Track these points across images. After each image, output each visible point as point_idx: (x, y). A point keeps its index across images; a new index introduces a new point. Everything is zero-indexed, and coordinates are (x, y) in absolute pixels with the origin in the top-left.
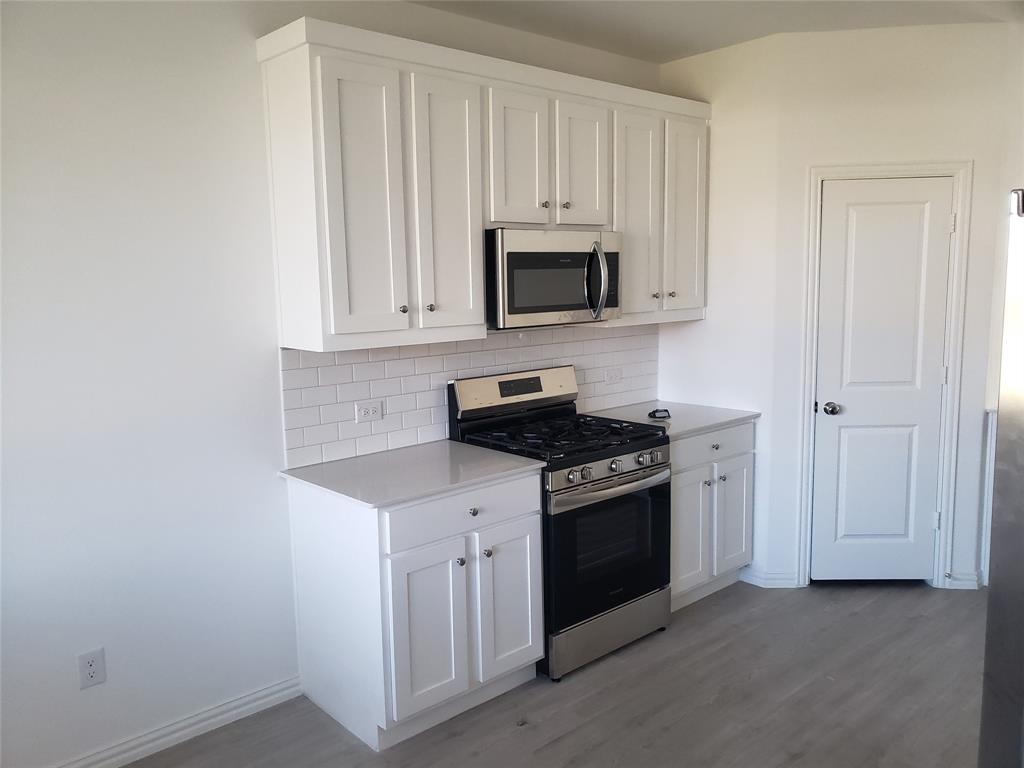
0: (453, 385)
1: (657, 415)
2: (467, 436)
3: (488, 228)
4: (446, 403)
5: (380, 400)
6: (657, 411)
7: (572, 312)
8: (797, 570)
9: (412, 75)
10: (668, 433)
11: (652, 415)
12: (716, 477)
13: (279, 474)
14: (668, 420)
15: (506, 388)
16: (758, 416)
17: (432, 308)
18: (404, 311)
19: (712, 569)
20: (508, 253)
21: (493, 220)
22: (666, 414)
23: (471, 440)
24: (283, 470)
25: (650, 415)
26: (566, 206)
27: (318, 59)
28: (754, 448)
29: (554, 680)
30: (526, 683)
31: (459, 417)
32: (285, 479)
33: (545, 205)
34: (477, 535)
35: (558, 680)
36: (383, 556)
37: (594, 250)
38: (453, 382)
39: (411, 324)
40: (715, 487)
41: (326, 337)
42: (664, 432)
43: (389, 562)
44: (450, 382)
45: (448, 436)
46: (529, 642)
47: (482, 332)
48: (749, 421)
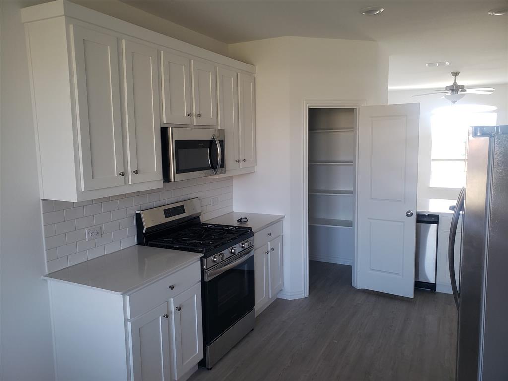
0: (140, 213)
1: (242, 221)
2: (149, 242)
3: (162, 127)
4: (135, 224)
5: (100, 225)
6: (241, 219)
7: (205, 171)
8: (303, 289)
9: (123, 41)
10: (252, 230)
11: (239, 221)
12: (269, 249)
13: (42, 277)
14: (246, 223)
15: (168, 213)
16: (284, 217)
17: (137, 172)
18: (122, 175)
19: (269, 295)
20: (175, 141)
21: (165, 122)
22: (245, 220)
23: (152, 244)
24: (45, 275)
25: (238, 221)
26: (199, 115)
27: (71, 27)
28: (282, 232)
29: (208, 369)
30: (193, 374)
31: (144, 232)
32: (46, 281)
33: (190, 115)
34: (172, 299)
35: (211, 369)
36: (126, 320)
37: (213, 139)
38: (139, 212)
39: (126, 182)
40: (269, 253)
41: (79, 193)
42: (251, 230)
43: (129, 324)
44: (137, 212)
45: (136, 243)
46: (197, 352)
47: (160, 184)
48: (280, 220)
